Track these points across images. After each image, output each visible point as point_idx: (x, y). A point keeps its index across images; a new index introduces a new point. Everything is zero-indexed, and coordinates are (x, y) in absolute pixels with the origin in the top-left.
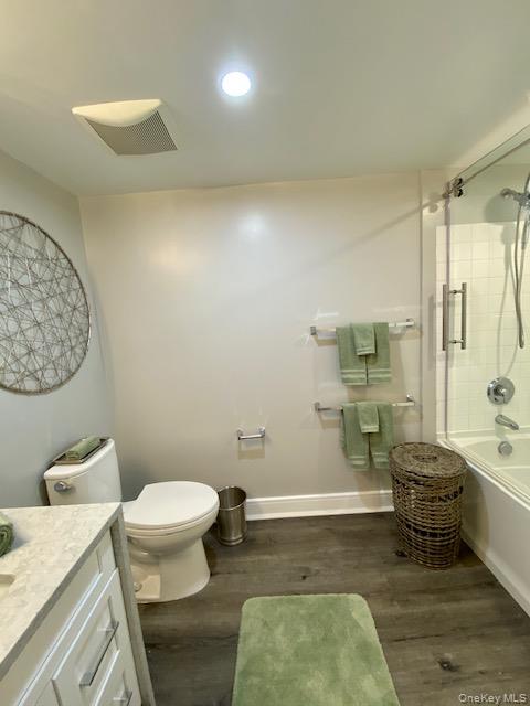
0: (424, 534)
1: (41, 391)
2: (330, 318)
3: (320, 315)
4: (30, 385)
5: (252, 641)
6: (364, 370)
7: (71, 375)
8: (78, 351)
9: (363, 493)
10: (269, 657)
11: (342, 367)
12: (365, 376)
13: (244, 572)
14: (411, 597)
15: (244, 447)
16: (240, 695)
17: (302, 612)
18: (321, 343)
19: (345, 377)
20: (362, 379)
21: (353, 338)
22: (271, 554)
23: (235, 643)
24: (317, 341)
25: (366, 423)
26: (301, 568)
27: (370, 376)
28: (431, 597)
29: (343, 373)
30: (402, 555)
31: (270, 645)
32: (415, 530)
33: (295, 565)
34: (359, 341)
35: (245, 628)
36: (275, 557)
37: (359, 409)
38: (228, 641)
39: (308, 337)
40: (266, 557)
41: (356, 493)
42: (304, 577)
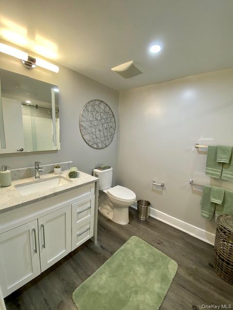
0: (223, 260)
1: (97, 149)
2: (207, 141)
3: (202, 139)
4: (95, 146)
5: (129, 246)
6: (221, 171)
7: (106, 146)
8: (110, 140)
9: (206, 232)
10: (130, 253)
11: (207, 166)
12: (220, 174)
13: (139, 229)
14: (201, 280)
15: (154, 188)
16: (117, 254)
17: (150, 251)
18: (199, 152)
19: (207, 171)
20: (217, 175)
21: (216, 153)
22: (151, 229)
23: (124, 243)
24: (198, 151)
25: (215, 198)
26: (159, 241)
27: (223, 174)
28: (212, 287)
29: (206, 169)
30: (212, 266)
31: (133, 250)
32: (219, 256)
33: (158, 238)
34: (220, 155)
35: (129, 241)
36: (152, 232)
37: (212, 189)
38: (123, 241)
39: (194, 148)
40: (149, 230)
41: (204, 231)
42: (159, 244)
